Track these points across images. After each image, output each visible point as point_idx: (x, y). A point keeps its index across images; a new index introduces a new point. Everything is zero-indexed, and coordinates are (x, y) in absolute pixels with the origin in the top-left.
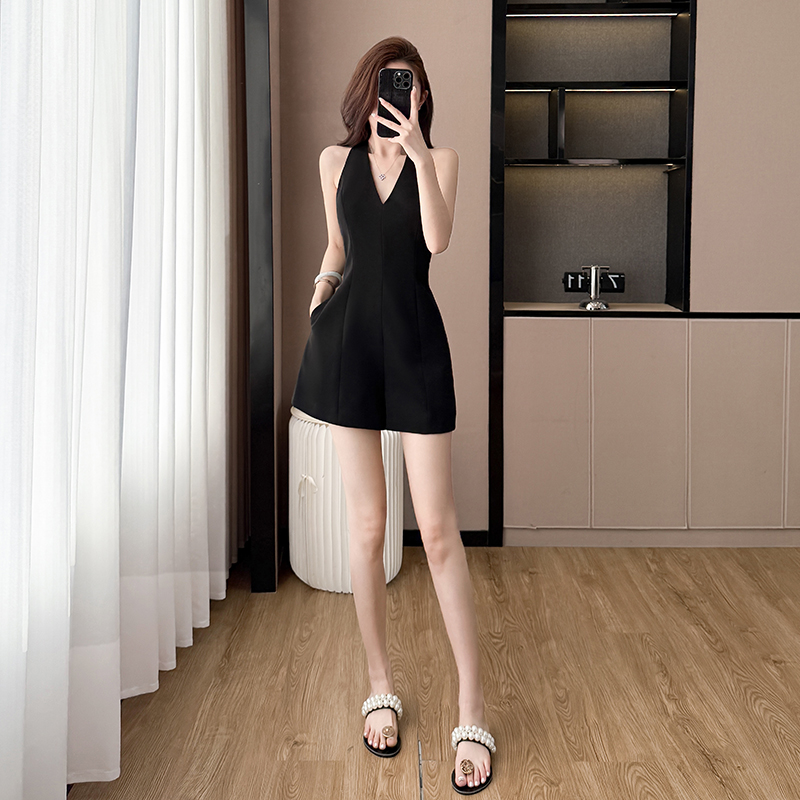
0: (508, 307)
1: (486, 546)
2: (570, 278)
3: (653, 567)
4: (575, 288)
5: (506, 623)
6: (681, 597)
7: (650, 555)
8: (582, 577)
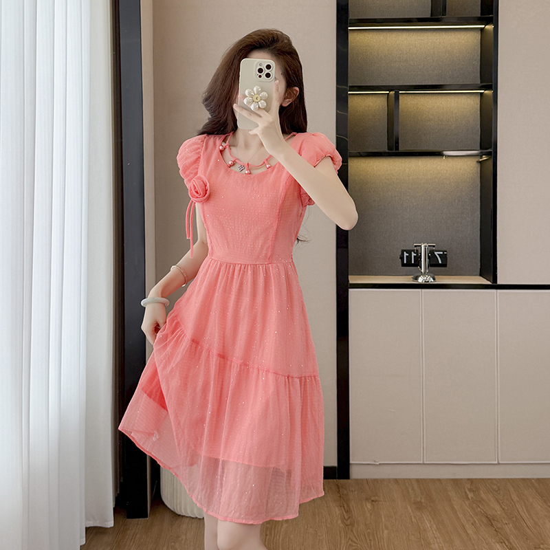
0: (353, 280)
1: (335, 479)
2: (406, 254)
3: (470, 495)
4: (409, 264)
5: (350, 542)
6: (490, 521)
7: (468, 486)
8: (414, 503)
